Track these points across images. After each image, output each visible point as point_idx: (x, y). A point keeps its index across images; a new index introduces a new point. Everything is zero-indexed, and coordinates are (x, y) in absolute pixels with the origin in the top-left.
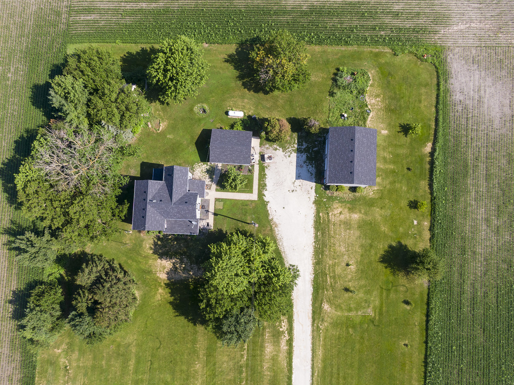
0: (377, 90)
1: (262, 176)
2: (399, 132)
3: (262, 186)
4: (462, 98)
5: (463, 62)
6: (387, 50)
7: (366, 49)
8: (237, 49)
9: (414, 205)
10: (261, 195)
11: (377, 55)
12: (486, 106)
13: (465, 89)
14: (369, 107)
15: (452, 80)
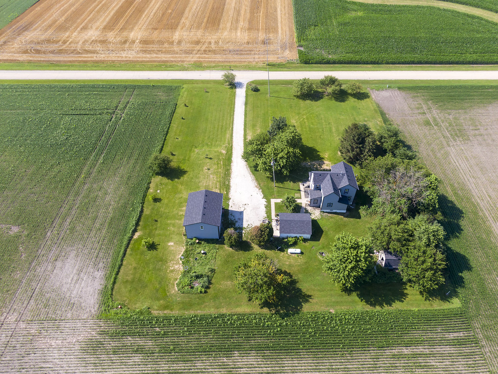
0: (171, 276)
1: (268, 212)
2: (159, 244)
3: (268, 207)
4: (96, 273)
5: (83, 305)
6: (155, 313)
7: (176, 313)
8: (301, 308)
9: (156, 200)
10: (269, 202)
11: (166, 307)
12: (77, 267)
13: (90, 281)
14: (181, 262)
15: (99, 288)
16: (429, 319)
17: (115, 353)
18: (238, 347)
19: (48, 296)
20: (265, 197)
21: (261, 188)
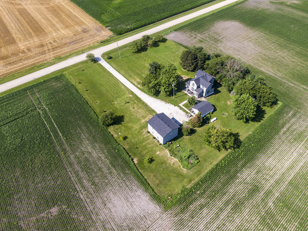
0: (176, 166)
1: (184, 111)
2: (153, 157)
3: (181, 108)
4: (137, 193)
5: (150, 212)
6: (189, 187)
7: (197, 179)
8: (240, 140)
9: (125, 138)
10: (179, 106)
11: (190, 181)
12: (123, 199)
13: (139, 199)
14: (173, 157)
15: (148, 199)
16: (280, 113)
17: (193, 218)
18: (237, 172)
19: (125, 224)
20: (175, 105)
21: (169, 103)
